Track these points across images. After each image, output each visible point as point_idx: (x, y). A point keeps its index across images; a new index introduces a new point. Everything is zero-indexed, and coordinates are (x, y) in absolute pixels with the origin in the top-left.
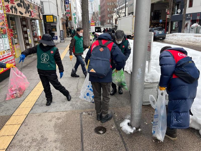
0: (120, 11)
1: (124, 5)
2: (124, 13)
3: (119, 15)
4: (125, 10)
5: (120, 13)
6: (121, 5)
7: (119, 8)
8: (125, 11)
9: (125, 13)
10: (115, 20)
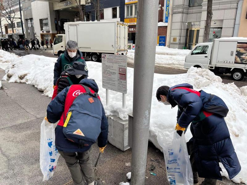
0: (13, 15)
1: (18, 6)
2: (19, 18)
3: (11, 21)
4: (21, 14)
5: (13, 18)
6: (13, 6)
7: (9, 10)
8: (21, 16)
9: (21, 18)
10: (4, 27)
